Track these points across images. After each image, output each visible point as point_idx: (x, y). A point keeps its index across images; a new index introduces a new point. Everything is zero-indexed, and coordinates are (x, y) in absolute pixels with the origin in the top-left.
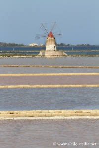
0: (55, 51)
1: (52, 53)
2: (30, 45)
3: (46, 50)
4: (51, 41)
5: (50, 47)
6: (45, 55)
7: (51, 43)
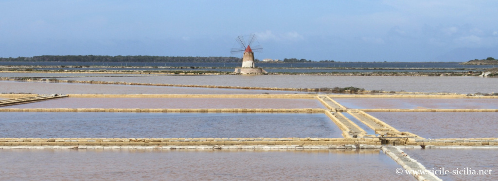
0: (252, 68)
1: (248, 71)
2: (264, 60)
3: (243, 66)
4: (248, 56)
5: (247, 63)
6: (242, 72)
7: (248, 58)
